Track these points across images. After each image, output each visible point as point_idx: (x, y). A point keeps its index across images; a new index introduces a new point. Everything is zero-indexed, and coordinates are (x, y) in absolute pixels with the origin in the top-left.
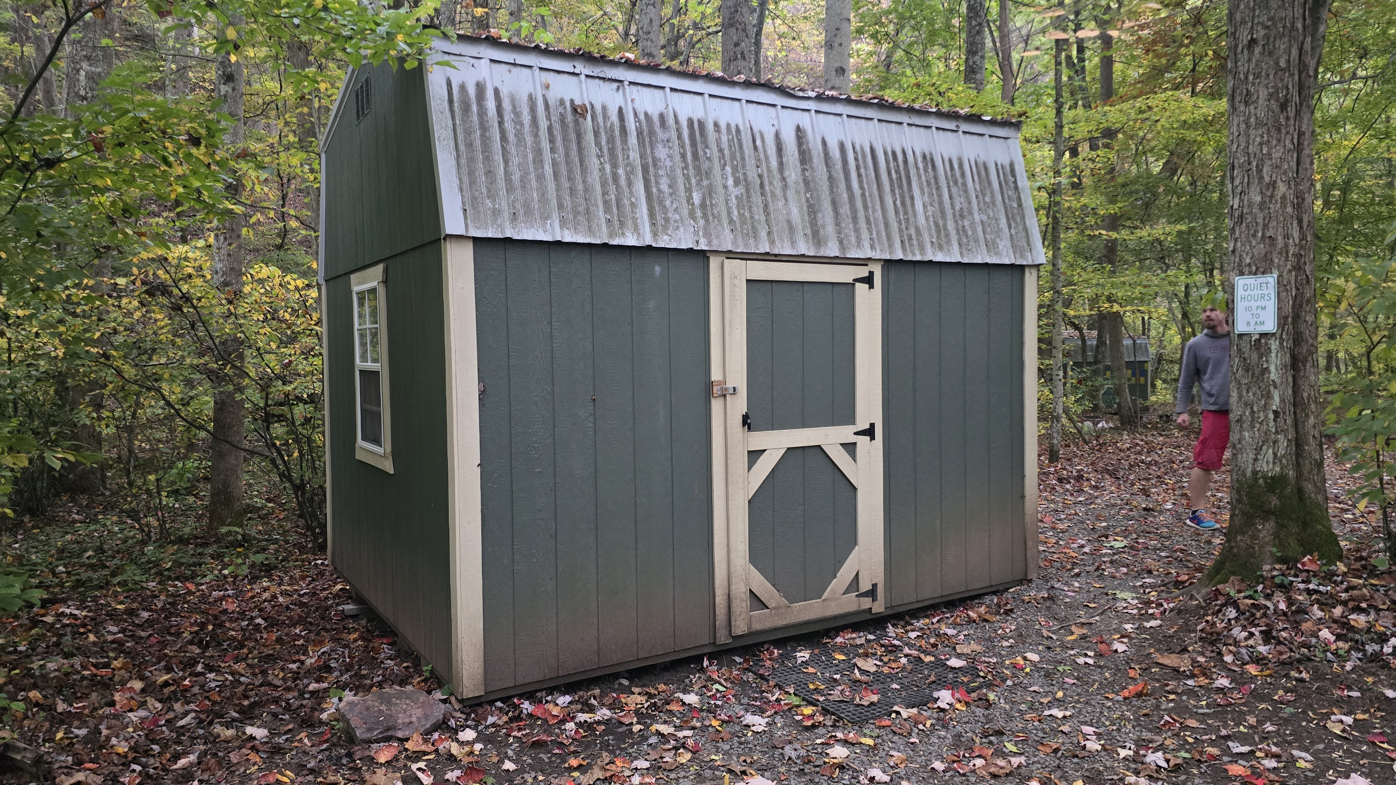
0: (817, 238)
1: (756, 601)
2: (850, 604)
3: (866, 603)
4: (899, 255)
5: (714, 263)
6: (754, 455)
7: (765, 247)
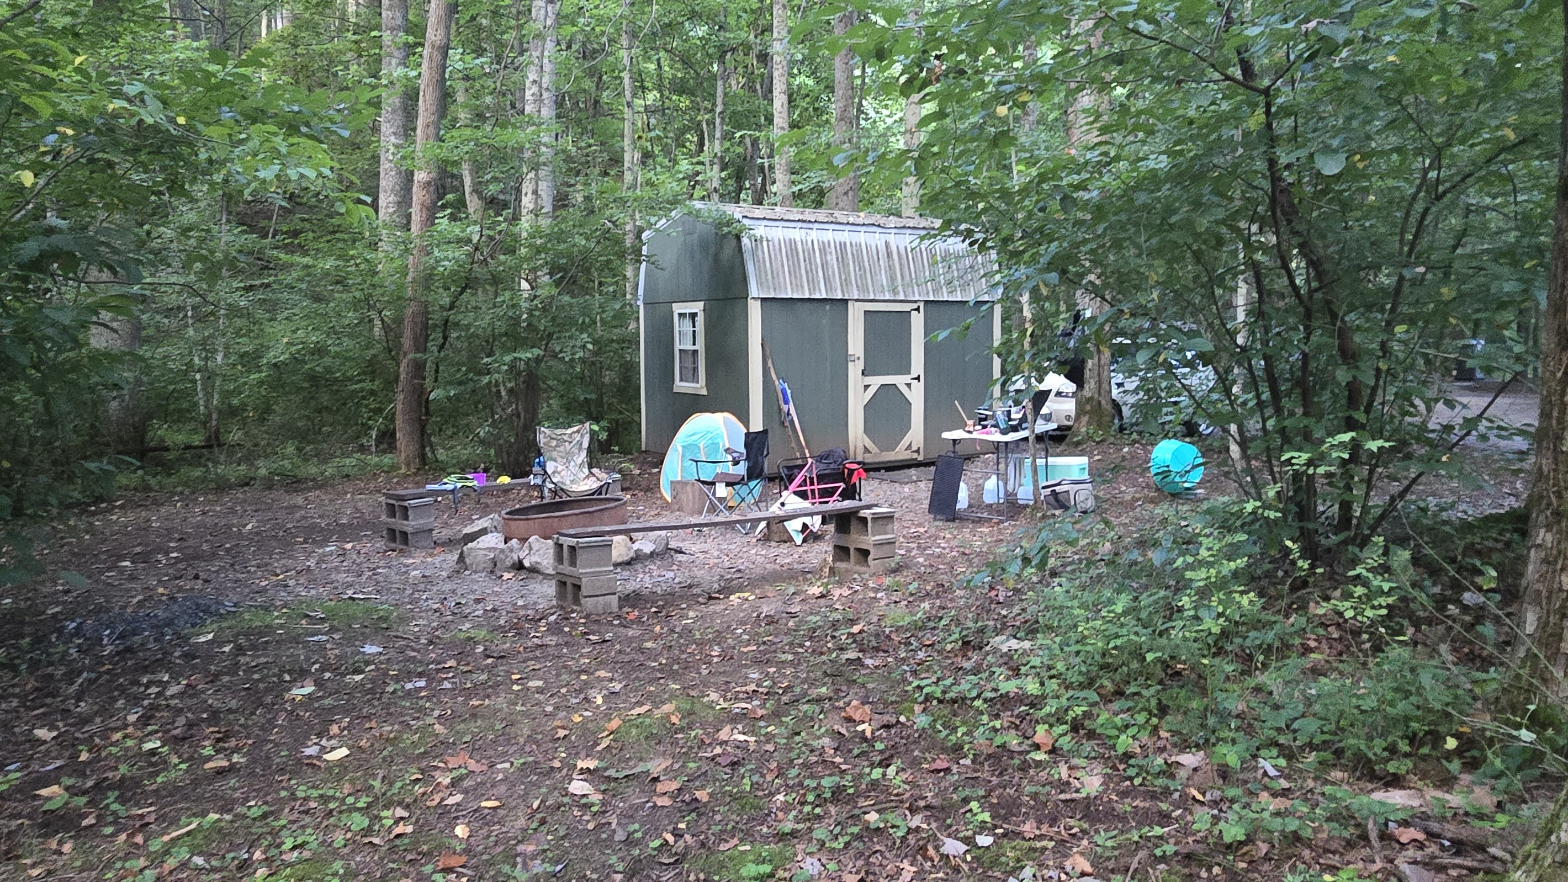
0: (895, 291)
1: (866, 450)
2: (907, 455)
3: (915, 456)
4: (932, 298)
5: (850, 303)
6: (867, 387)
7: (872, 297)
